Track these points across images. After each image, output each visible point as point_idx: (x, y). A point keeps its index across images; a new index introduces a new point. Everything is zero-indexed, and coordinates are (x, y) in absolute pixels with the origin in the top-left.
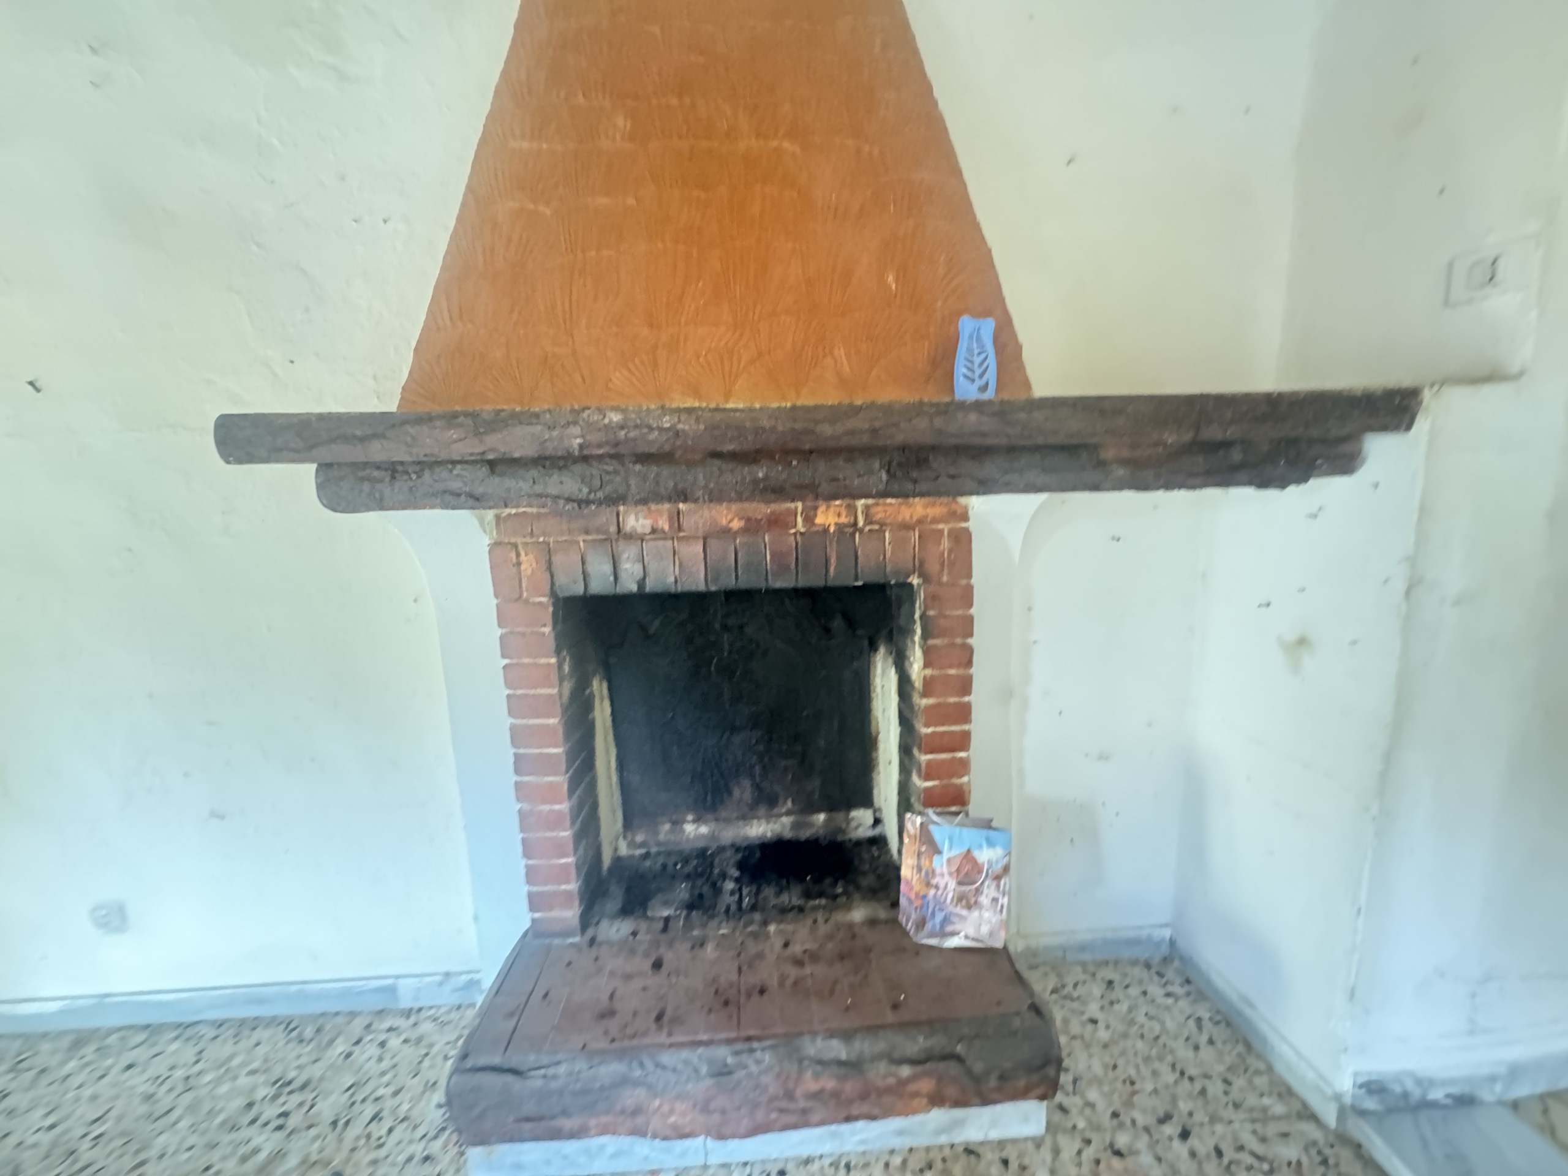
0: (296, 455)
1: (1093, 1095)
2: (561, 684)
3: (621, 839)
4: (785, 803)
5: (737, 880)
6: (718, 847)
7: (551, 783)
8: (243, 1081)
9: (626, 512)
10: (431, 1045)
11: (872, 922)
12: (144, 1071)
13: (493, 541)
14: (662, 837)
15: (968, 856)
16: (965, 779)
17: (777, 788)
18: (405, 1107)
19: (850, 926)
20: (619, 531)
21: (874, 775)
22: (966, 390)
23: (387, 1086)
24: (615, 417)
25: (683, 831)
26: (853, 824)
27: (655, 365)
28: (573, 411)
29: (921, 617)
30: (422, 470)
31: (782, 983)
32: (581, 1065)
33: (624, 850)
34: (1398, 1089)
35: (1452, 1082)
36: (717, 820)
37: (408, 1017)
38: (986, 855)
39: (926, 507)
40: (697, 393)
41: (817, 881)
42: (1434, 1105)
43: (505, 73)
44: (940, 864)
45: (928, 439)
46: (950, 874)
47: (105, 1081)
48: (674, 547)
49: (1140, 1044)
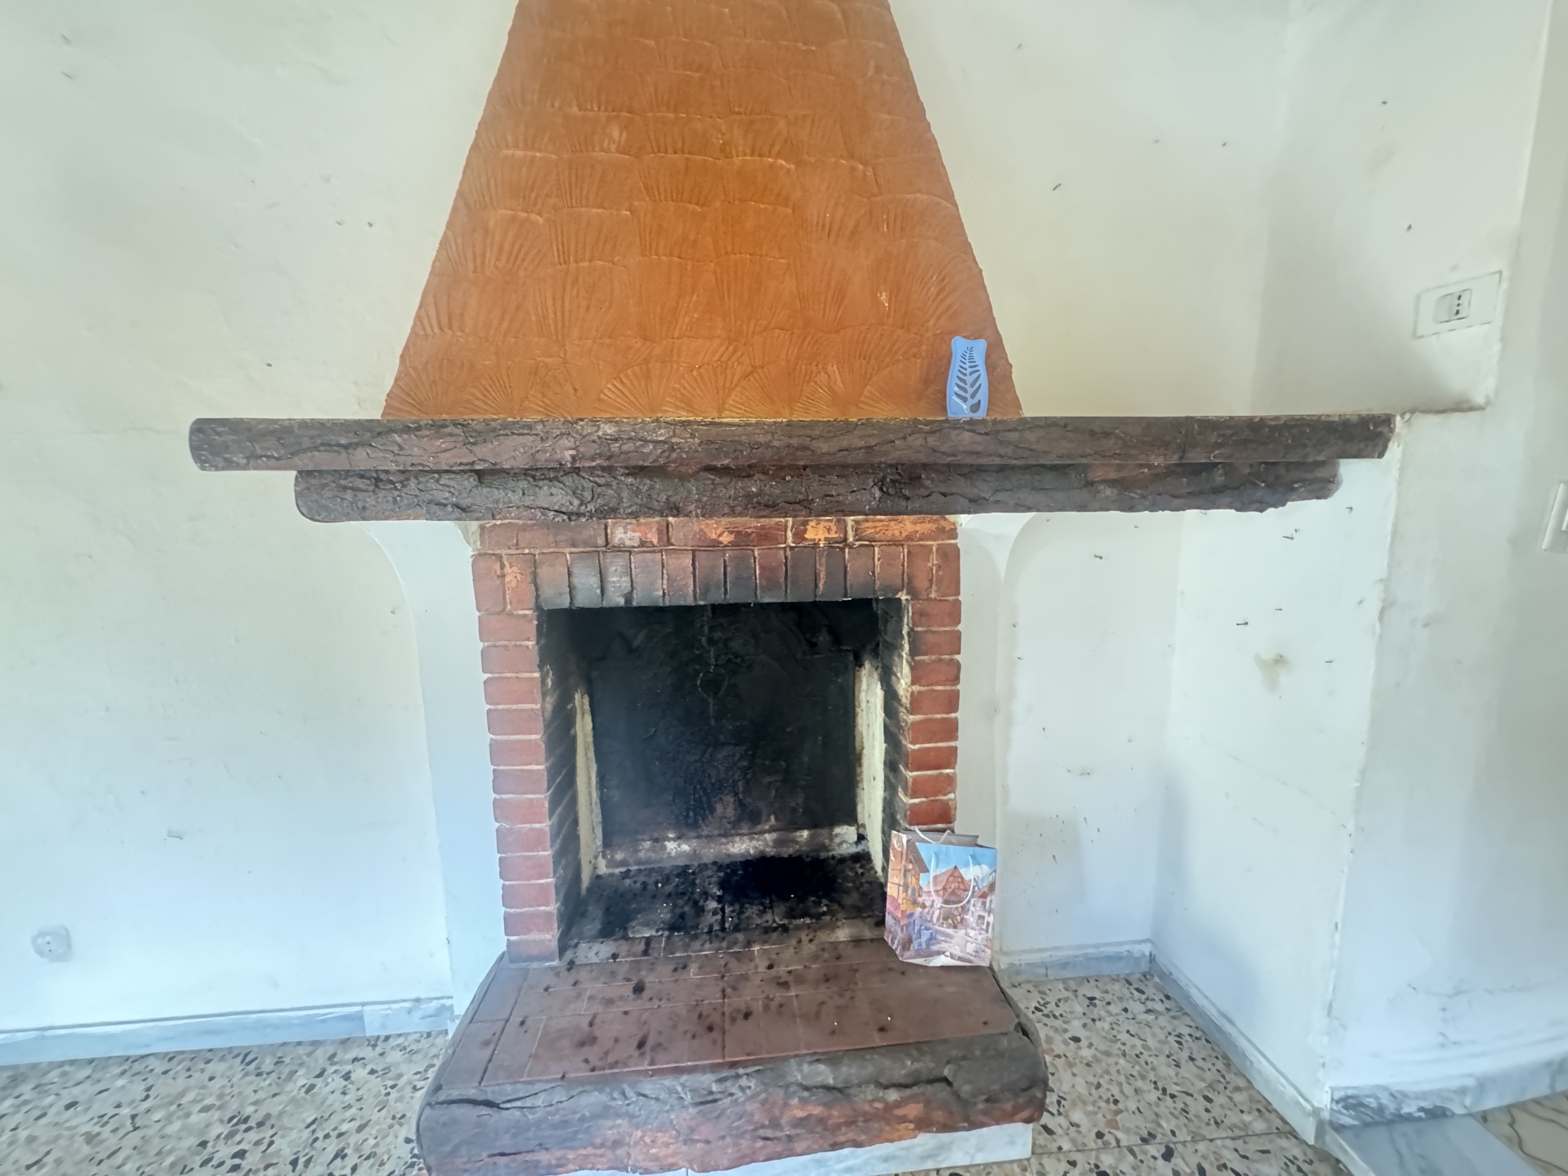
0: (277, 463)
1: (1077, 1116)
2: (544, 700)
3: (600, 858)
4: (768, 820)
5: (720, 900)
6: (699, 866)
7: (531, 800)
8: (194, 1119)
9: (614, 524)
10: (400, 1076)
11: (857, 942)
12: (86, 1110)
13: (476, 553)
14: (642, 855)
15: (955, 873)
16: (952, 796)
17: (761, 805)
18: (372, 1142)
19: (835, 945)
20: (607, 543)
21: (859, 791)
22: (959, 408)
23: (352, 1120)
24: (609, 430)
25: (664, 848)
26: (837, 840)
27: (648, 376)
28: (566, 422)
29: (909, 634)
30: (408, 479)
31: (766, 1007)
32: (560, 1095)
33: (603, 869)
34: (1373, 1103)
35: (1424, 1095)
36: (699, 837)
37: (374, 1046)
38: (971, 873)
39: (914, 523)
40: (690, 408)
41: (802, 899)
42: (1408, 1118)
43: (498, 80)
44: (926, 882)
45: (922, 458)
46: (936, 891)
47: (43, 1121)
48: (662, 559)
49: (1122, 1061)
